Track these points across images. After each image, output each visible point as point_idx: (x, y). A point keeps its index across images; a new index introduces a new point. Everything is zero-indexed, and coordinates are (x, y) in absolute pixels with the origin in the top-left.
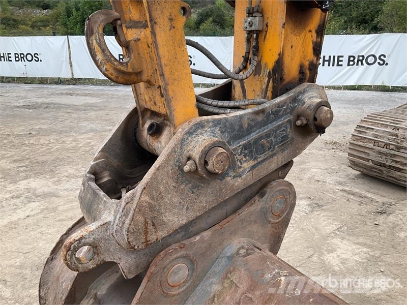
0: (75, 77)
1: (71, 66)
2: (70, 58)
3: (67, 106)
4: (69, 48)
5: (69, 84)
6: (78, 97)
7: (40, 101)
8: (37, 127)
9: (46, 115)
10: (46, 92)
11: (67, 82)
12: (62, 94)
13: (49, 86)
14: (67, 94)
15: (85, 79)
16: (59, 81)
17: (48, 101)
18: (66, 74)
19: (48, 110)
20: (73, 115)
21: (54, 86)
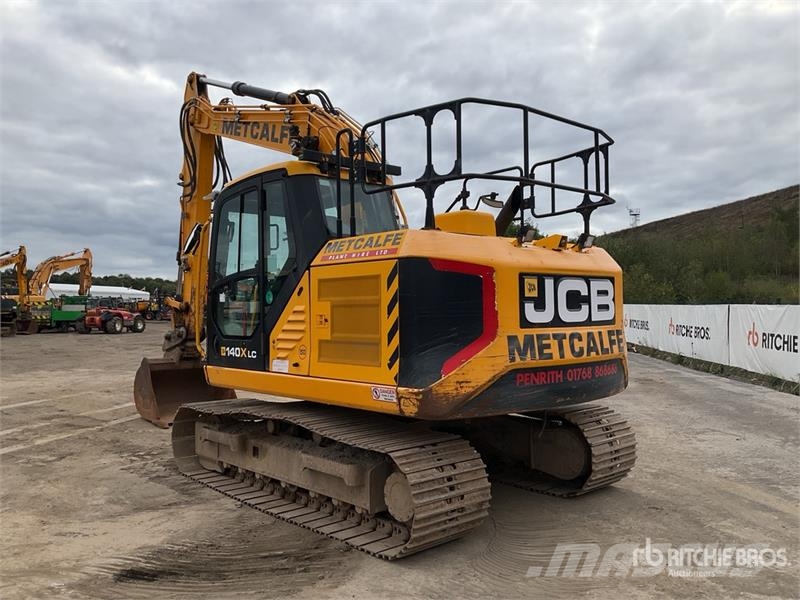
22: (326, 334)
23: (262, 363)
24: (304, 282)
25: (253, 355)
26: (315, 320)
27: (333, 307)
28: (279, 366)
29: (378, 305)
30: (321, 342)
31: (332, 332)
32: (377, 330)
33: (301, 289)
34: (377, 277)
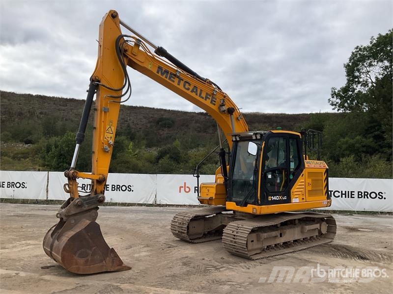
0: (48, 199)
1: (47, 192)
2: (47, 186)
3: (42, 216)
4: (48, 179)
5: (44, 204)
6: (50, 211)
7: (25, 213)
8: (25, 225)
9: (30, 220)
10: (27, 208)
11: (42, 203)
12: (39, 209)
13: (29, 205)
14: (42, 210)
15: (56, 201)
16: (37, 202)
17: (30, 213)
18: (42, 197)
19: (31, 218)
20: (46, 220)
21: (33, 205)
22: (310, 188)
23: (289, 201)
24: (303, 172)
25: (285, 198)
26: (307, 184)
27: (312, 180)
28: (295, 200)
29: (322, 180)
30: (309, 191)
31: (312, 187)
32: (323, 187)
33: (303, 175)
34: (322, 173)
